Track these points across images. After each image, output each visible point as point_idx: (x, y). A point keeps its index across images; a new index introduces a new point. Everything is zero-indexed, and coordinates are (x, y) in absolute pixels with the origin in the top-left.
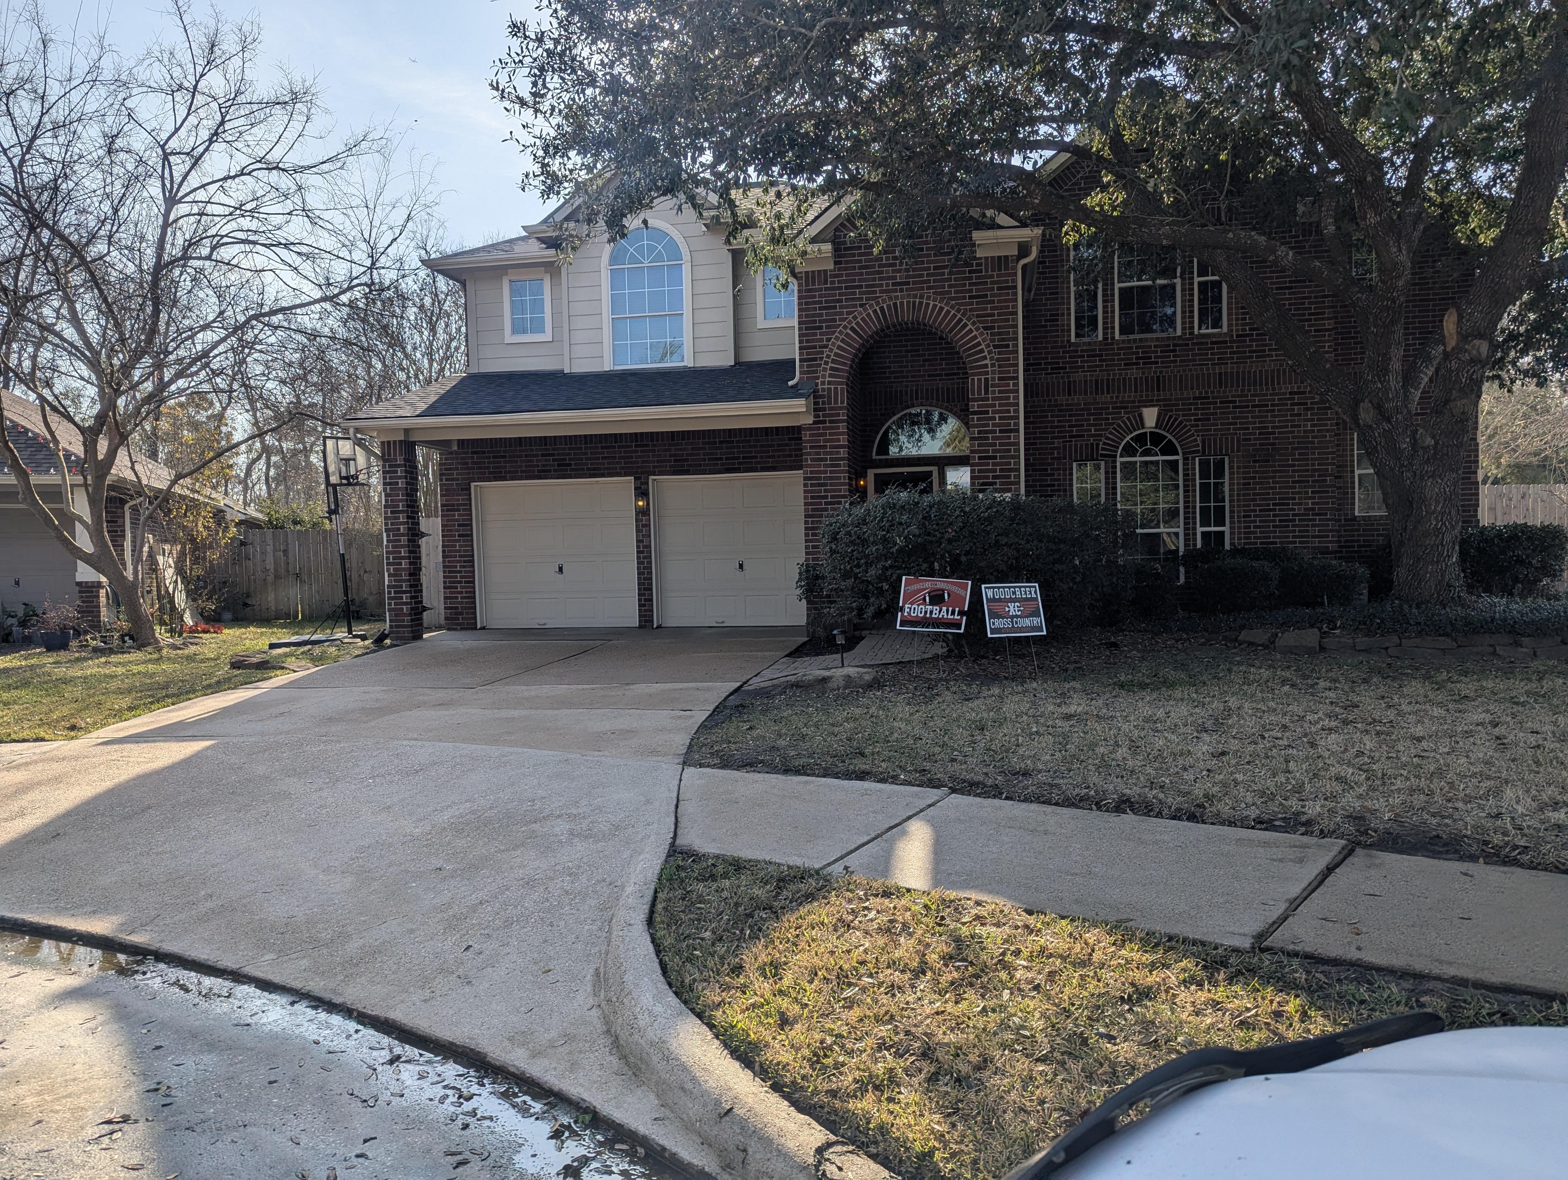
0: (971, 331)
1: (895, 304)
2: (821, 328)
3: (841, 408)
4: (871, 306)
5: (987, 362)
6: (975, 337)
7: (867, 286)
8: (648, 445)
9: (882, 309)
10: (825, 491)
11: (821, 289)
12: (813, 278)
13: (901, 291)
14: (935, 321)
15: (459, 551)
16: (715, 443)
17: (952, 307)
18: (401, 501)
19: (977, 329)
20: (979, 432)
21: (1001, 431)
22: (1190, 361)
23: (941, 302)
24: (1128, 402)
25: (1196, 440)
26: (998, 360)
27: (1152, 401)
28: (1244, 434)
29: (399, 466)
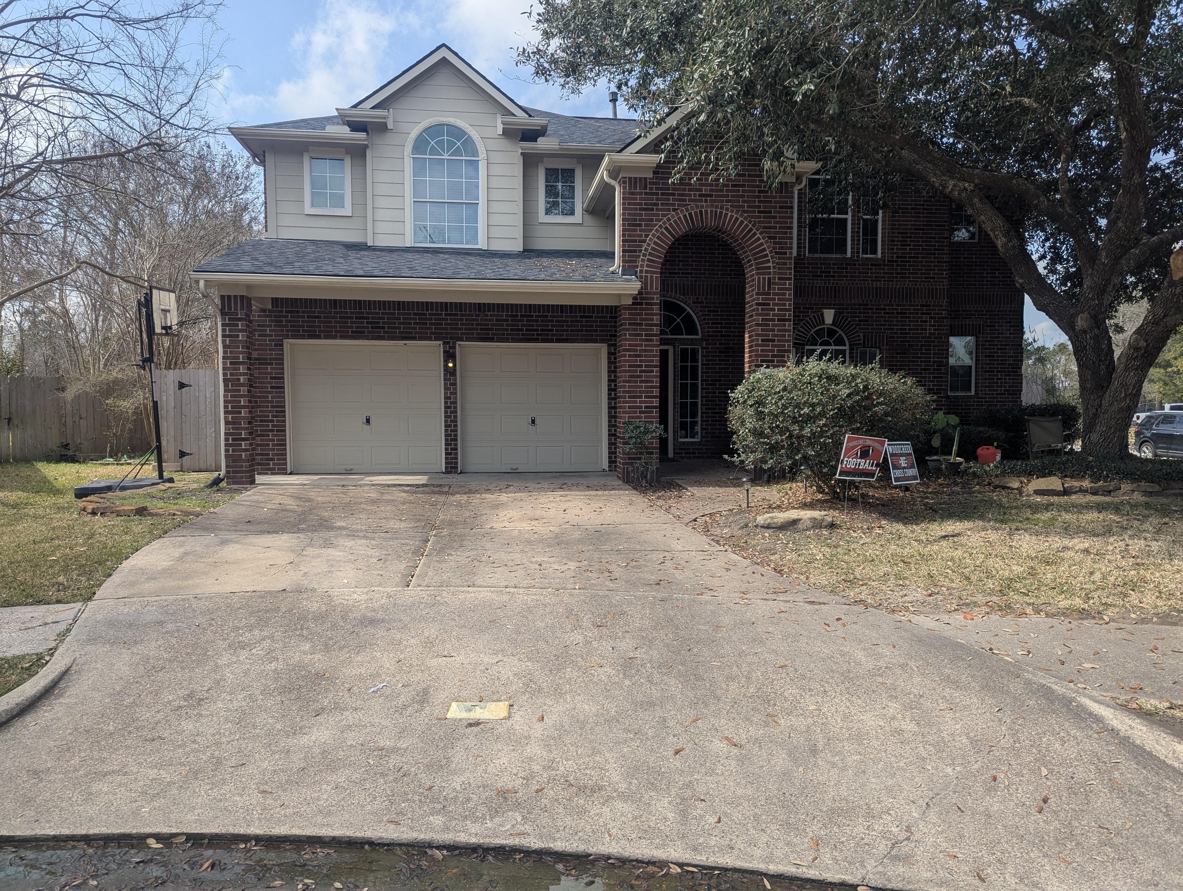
0: (759, 239)
1: (701, 212)
2: (640, 225)
3: (655, 293)
4: (682, 211)
5: (770, 264)
6: (762, 244)
7: (679, 195)
8: (457, 315)
9: (690, 214)
10: (641, 361)
11: (641, 194)
12: (635, 183)
13: (706, 201)
14: (731, 229)
15: (272, 402)
16: (517, 316)
17: (746, 219)
18: (242, 353)
19: (764, 238)
20: (763, 320)
21: (779, 320)
22: (856, 277)
23: (737, 213)
24: (815, 304)
25: (859, 336)
26: (778, 264)
27: (830, 304)
28: (891, 333)
29: (240, 319)
